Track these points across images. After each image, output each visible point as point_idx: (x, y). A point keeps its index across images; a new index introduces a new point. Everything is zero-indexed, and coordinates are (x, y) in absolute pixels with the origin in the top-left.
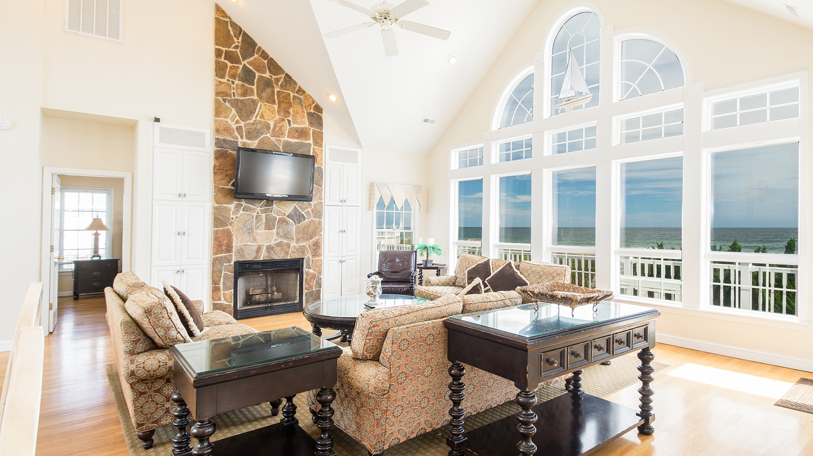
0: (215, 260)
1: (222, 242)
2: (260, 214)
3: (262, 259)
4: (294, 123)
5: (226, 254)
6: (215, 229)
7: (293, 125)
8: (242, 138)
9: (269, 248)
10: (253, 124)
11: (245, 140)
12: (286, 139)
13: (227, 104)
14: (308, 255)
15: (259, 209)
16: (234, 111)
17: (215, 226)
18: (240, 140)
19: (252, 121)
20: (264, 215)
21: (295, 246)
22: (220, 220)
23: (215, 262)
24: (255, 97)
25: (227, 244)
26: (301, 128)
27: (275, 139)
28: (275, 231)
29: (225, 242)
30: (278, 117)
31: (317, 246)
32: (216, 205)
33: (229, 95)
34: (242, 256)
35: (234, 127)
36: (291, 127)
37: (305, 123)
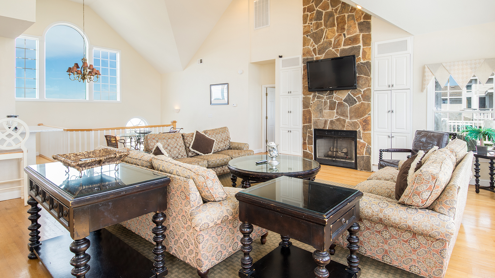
0: (304, 127)
1: (307, 118)
2: (326, 100)
3: (327, 129)
4: (348, 35)
5: (308, 124)
6: (303, 110)
7: (347, 37)
8: (316, 55)
9: (332, 122)
10: (322, 44)
11: (317, 56)
12: (342, 47)
13: (309, 37)
14: (360, 129)
15: (325, 97)
16: (312, 40)
17: (304, 108)
18: (315, 56)
19: (321, 43)
20: (328, 100)
21: (349, 122)
22: (306, 104)
24: (323, 27)
25: (309, 118)
26: (353, 36)
27: (335, 50)
28: (335, 111)
29: (308, 117)
30: (337, 34)
31: (366, 124)
32: (304, 96)
33: (309, 32)
34: (317, 126)
35: (312, 50)
36: (346, 38)
37: (356, 31)
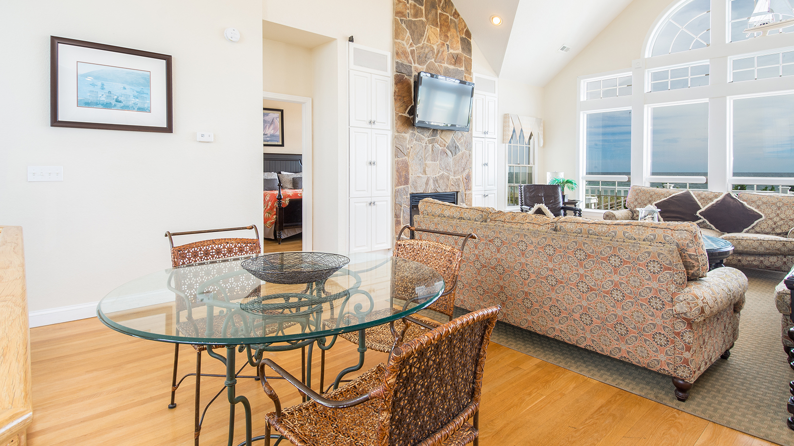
0: (396, 192)
1: (401, 175)
2: (428, 144)
3: (430, 192)
4: (452, 49)
5: (404, 186)
6: (396, 159)
7: (451, 51)
8: (415, 63)
9: (436, 181)
10: (422, 48)
11: (417, 65)
12: (446, 65)
13: (404, 25)
14: (462, 190)
15: (427, 139)
16: (408, 34)
17: (396, 156)
18: (413, 65)
19: (420, 45)
20: (431, 145)
21: (453, 179)
22: (398, 151)
23: (396, 194)
24: (424, 19)
25: (406, 175)
26: (456, 54)
27: (438, 65)
28: (438, 162)
29: (404, 173)
30: (440, 41)
31: (468, 178)
32: (397, 134)
33: (404, 16)
34: (415, 188)
35: (409, 50)
36: (449, 52)
37: (458, 50)
